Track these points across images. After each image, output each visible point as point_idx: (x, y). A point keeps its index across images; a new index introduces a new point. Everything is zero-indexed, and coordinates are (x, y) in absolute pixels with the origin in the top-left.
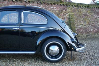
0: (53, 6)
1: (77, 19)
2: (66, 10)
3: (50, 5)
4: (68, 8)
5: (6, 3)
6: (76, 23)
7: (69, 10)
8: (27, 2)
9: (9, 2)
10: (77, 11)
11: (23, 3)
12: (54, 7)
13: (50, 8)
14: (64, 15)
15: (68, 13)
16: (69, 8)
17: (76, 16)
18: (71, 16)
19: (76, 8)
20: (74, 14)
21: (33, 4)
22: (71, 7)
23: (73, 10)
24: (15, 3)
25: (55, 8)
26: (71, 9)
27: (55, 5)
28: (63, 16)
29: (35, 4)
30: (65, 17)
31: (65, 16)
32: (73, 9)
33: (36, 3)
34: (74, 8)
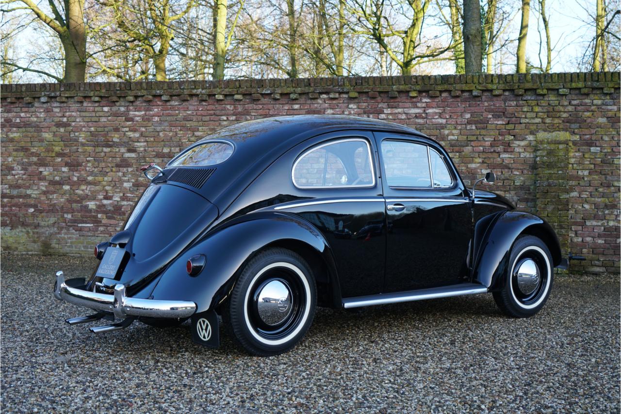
0: (419, 105)
1: (607, 168)
2: (512, 119)
3: (403, 98)
4: (525, 109)
5: (191, 107)
6: (590, 189)
7: (538, 120)
8: (278, 97)
9: (204, 103)
10: (602, 120)
11: (260, 102)
12: (430, 111)
13: (404, 117)
14: (500, 149)
15: (531, 138)
16: (537, 109)
17: (593, 149)
18: (550, 153)
19: (587, 101)
20: (577, 138)
21: (309, 102)
22: (552, 98)
23: (565, 115)
24: (228, 107)
25: (437, 111)
26: (552, 112)
27: (431, 97)
28: (495, 155)
29: (320, 101)
30: (503, 156)
31: (505, 151)
32: (570, 108)
33: (325, 96)
34: (574, 102)
